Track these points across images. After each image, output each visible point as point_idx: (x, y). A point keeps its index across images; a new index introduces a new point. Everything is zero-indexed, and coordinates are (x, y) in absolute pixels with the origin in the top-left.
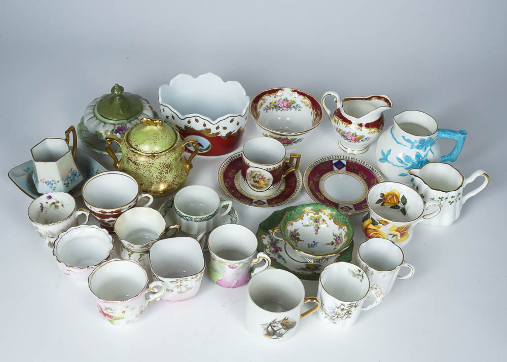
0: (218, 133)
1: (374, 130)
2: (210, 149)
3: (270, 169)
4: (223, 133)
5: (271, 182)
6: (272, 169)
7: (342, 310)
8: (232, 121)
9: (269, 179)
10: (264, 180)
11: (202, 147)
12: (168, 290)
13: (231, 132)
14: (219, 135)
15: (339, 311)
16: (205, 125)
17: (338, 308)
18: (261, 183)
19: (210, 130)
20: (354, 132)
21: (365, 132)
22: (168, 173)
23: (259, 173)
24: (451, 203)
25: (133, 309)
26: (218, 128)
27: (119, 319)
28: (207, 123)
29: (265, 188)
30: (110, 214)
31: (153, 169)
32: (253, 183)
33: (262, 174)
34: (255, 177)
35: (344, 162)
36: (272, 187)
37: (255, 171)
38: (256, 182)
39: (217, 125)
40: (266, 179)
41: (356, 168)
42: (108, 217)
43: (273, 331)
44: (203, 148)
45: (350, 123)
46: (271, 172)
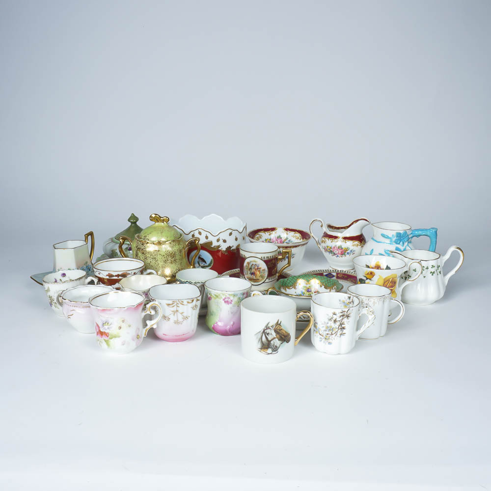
0: (219, 246)
1: (357, 242)
2: (212, 264)
3: (264, 257)
4: (224, 247)
5: (266, 274)
6: (266, 259)
7: (335, 321)
8: (231, 234)
9: (264, 270)
10: (259, 271)
11: (206, 263)
12: (164, 317)
13: (230, 247)
14: (220, 249)
15: (331, 324)
16: (207, 237)
17: (330, 320)
18: (256, 275)
19: (211, 243)
20: (339, 245)
21: (349, 244)
22: (172, 263)
23: (254, 263)
24: (433, 273)
25: (130, 326)
26: (218, 240)
27: (115, 337)
28: (209, 235)
29: (261, 280)
30: (117, 278)
31: (159, 257)
32: (249, 276)
33: (257, 263)
34: (251, 269)
35: (335, 274)
36: (267, 281)
37: (251, 262)
38: (252, 274)
39: (217, 237)
40: (261, 270)
41: (346, 277)
42: (113, 276)
43: (267, 342)
44: (206, 265)
45: (336, 237)
46: (266, 262)
